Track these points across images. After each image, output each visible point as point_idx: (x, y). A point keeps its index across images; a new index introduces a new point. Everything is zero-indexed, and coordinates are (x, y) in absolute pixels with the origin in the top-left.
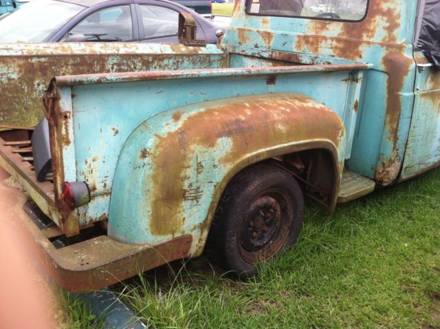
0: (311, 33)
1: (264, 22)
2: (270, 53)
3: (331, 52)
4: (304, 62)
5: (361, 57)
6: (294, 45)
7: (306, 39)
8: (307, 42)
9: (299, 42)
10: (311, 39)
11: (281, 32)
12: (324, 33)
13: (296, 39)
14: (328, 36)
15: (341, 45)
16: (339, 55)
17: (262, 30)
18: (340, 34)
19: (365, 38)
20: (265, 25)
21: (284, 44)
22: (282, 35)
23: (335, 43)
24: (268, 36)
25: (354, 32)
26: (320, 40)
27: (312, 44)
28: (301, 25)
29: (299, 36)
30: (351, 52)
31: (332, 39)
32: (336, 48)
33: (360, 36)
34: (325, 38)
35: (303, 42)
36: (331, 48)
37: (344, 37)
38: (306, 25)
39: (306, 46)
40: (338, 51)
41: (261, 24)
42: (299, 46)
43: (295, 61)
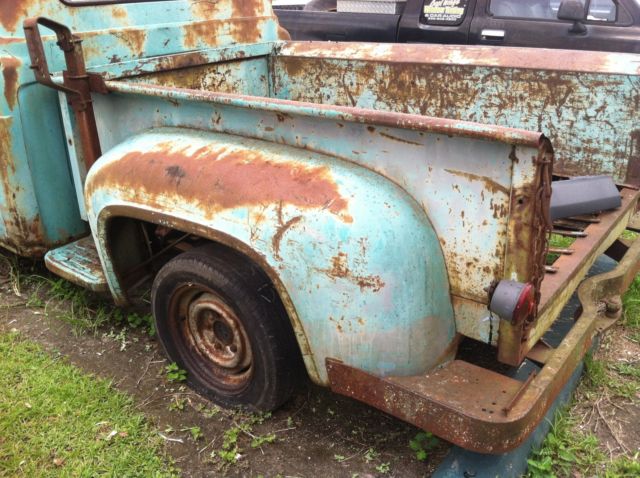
0: (201, 19)
1: (116, 14)
2: (157, 63)
3: (231, 39)
4: (211, 60)
5: (260, 36)
6: (182, 40)
7: (197, 27)
8: (200, 33)
9: (188, 35)
10: (204, 28)
11: (155, 26)
12: (216, 16)
13: (184, 32)
14: (223, 19)
15: (239, 28)
16: (241, 41)
17: (119, 29)
18: (233, 15)
19: (258, 15)
20: (122, 19)
21: (166, 44)
22: (160, 29)
23: (233, 27)
24: (135, 36)
25: (246, 8)
26: (215, 25)
27: (207, 33)
28: (182, 10)
29: (186, 27)
30: (250, 33)
31: (229, 22)
32: (235, 32)
33: (253, 13)
34: (220, 23)
35: (195, 34)
36: (230, 34)
37: (238, 17)
38: (189, 9)
39: (199, 39)
40: (238, 36)
41: (113, 20)
42: (190, 41)
43: (200, 63)
